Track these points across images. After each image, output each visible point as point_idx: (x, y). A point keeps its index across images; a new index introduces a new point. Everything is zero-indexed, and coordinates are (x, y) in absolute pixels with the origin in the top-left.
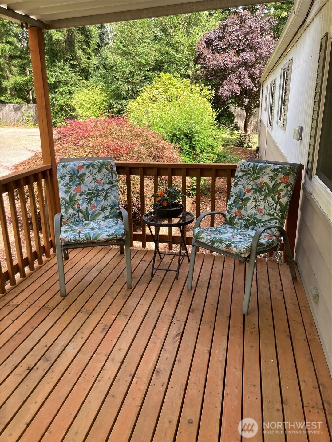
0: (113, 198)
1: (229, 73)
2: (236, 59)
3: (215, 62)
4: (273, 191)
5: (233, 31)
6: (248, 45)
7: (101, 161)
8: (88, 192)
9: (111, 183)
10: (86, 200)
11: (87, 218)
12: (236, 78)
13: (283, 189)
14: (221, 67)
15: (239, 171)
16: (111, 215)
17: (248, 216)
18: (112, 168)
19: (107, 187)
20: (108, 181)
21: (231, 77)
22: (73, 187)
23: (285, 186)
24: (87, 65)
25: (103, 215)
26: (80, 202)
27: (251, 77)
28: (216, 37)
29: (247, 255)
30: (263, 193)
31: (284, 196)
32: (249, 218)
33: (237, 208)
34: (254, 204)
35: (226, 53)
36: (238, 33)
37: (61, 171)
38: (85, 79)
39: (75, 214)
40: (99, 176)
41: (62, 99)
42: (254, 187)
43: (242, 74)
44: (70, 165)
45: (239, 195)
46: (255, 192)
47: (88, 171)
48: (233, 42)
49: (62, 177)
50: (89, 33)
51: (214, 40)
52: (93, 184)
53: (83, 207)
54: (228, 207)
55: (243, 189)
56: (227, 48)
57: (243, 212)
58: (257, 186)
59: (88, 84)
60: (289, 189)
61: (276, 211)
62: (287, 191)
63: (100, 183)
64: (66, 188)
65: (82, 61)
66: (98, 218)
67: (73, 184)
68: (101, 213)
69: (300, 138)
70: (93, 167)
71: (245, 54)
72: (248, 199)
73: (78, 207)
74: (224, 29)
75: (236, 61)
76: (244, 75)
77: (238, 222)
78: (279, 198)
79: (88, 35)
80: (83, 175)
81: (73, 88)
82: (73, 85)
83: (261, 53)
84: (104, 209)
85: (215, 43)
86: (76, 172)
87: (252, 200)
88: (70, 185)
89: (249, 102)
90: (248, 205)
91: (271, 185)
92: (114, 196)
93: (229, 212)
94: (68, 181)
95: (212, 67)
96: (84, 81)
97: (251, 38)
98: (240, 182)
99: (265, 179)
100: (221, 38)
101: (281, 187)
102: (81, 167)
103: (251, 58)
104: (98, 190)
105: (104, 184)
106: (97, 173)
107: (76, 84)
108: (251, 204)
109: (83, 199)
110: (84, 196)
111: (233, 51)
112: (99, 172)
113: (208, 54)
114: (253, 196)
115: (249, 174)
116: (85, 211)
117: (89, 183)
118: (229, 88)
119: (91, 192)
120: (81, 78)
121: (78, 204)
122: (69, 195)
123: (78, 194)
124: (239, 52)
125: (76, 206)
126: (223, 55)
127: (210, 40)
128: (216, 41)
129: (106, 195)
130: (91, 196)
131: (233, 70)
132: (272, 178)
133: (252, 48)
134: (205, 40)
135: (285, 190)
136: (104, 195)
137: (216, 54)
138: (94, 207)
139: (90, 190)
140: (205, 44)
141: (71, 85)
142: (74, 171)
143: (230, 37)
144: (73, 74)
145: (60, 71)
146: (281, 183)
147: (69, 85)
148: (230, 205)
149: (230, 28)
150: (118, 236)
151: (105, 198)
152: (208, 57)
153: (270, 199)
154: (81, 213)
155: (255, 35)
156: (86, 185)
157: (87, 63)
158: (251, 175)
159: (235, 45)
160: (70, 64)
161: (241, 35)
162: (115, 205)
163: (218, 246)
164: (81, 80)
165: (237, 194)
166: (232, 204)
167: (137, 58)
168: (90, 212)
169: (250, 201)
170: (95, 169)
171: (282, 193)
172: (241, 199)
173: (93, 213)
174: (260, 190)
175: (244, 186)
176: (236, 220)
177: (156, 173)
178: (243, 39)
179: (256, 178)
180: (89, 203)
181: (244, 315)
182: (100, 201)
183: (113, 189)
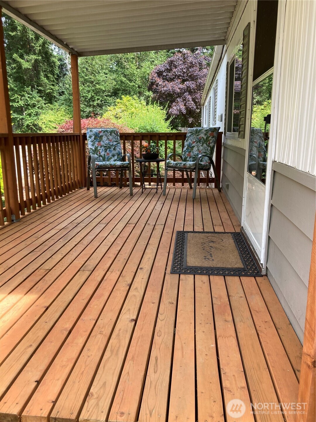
0: (118, 149)
1: (177, 97)
2: (181, 86)
3: (165, 88)
4: (206, 141)
5: (179, 65)
6: (190, 76)
7: (111, 129)
8: (105, 145)
9: (117, 142)
10: (104, 150)
11: (104, 160)
12: (182, 100)
13: (211, 139)
14: (170, 92)
15: (188, 133)
16: (118, 159)
17: (194, 155)
18: (117, 133)
19: (115, 143)
20: (115, 140)
21: (179, 100)
22: (97, 143)
23: (212, 138)
24: (52, 91)
25: (113, 159)
26: (101, 151)
27: (194, 100)
28: (166, 69)
29: (194, 167)
30: (201, 142)
31: (212, 143)
32: (195, 156)
33: (188, 152)
34: (197, 148)
35: (174, 81)
36: (182, 67)
37: (90, 133)
38: (50, 103)
39: (98, 158)
40: (110, 137)
41: (30, 120)
42: (197, 140)
43: (186, 98)
44: (95, 130)
45: (189, 145)
46: (197, 143)
47: (104, 134)
48: (179, 73)
49: (90, 137)
50: (54, 64)
51: (164, 72)
52: (107, 142)
53: (103, 154)
54: (183, 152)
55: (191, 142)
56: (174, 78)
57: (192, 154)
58: (198, 140)
59: (53, 107)
60: (214, 139)
61: (208, 150)
62: (213, 140)
63: (111, 141)
64: (93, 143)
65: (47, 88)
66: (111, 160)
67: (96, 141)
68: (112, 158)
69: (222, 121)
70: (107, 132)
71: (188, 83)
72: (194, 147)
73: (100, 154)
74: (171, 63)
75: (182, 87)
76: (188, 99)
77: (189, 159)
78: (209, 144)
79: (53, 66)
80: (102, 136)
81: (40, 110)
82: (40, 108)
83: (200, 82)
84: (113, 156)
85: (165, 74)
86: (98, 134)
87: (196, 147)
88: (95, 142)
89: (193, 121)
90: (194, 150)
91: (205, 138)
92: (119, 148)
93: (184, 155)
94: (94, 139)
95: (163, 91)
96: (49, 105)
97: (192, 71)
98: (189, 139)
99: (202, 135)
100: (169, 70)
101: (210, 138)
102: (101, 132)
103: (193, 85)
104: (110, 145)
105: (113, 142)
106: (110, 135)
107: (43, 107)
108: (195, 149)
109: (102, 149)
110: (103, 148)
111: (179, 80)
112: (111, 135)
113: (160, 81)
114: (196, 145)
115: (194, 134)
116: (103, 156)
117: (105, 141)
118: (177, 108)
119: (106, 145)
120: (47, 102)
121: (100, 152)
122: (94, 147)
123: (99, 146)
124: (183, 81)
125: (98, 153)
126: (171, 83)
127: (160, 72)
128: (165, 73)
129: (115, 148)
130: (107, 148)
131: (179, 95)
132: (205, 134)
133: (193, 78)
134: (156, 71)
135: (212, 139)
136: (113, 147)
137: (166, 82)
138: (108, 154)
139: (106, 144)
140: (156, 74)
141: (38, 108)
142: (96, 134)
143: (177, 69)
144: (40, 98)
145: (29, 96)
146: (210, 136)
147: (36, 108)
148: (184, 151)
149: (176, 63)
150: (126, 164)
151: (114, 149)
152: (160, 83)
153: (205, 145)
154: (101, 157)
155: (195, 68)
156: (103, 142)
157: (52, 89)
158: (195, 134)
159: (180, 75)
160: (37, 89)
161: (184, 68)
162: (120, 154)
163: (180, 165)
164: (47, 103)
165: (188, 145)
166: (185, 150)
167: (97, 85)
168: (106, 157)
169: (195, 147)
170: (108, 133)
171: (211, 141)
172: (190, 147)
173: (108, 157)
174: (200, 141)
175: (191, 140)
176: (188, 159)
177: (141, 138)
178: (187, 72)
179: (197, 136)
180: (106, 151)
181: (193, 199)
182: (112, 151)
183: (118, 145)
